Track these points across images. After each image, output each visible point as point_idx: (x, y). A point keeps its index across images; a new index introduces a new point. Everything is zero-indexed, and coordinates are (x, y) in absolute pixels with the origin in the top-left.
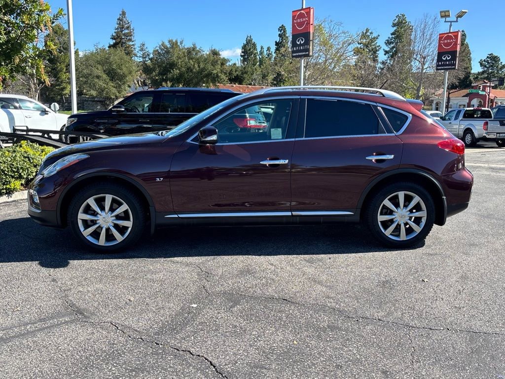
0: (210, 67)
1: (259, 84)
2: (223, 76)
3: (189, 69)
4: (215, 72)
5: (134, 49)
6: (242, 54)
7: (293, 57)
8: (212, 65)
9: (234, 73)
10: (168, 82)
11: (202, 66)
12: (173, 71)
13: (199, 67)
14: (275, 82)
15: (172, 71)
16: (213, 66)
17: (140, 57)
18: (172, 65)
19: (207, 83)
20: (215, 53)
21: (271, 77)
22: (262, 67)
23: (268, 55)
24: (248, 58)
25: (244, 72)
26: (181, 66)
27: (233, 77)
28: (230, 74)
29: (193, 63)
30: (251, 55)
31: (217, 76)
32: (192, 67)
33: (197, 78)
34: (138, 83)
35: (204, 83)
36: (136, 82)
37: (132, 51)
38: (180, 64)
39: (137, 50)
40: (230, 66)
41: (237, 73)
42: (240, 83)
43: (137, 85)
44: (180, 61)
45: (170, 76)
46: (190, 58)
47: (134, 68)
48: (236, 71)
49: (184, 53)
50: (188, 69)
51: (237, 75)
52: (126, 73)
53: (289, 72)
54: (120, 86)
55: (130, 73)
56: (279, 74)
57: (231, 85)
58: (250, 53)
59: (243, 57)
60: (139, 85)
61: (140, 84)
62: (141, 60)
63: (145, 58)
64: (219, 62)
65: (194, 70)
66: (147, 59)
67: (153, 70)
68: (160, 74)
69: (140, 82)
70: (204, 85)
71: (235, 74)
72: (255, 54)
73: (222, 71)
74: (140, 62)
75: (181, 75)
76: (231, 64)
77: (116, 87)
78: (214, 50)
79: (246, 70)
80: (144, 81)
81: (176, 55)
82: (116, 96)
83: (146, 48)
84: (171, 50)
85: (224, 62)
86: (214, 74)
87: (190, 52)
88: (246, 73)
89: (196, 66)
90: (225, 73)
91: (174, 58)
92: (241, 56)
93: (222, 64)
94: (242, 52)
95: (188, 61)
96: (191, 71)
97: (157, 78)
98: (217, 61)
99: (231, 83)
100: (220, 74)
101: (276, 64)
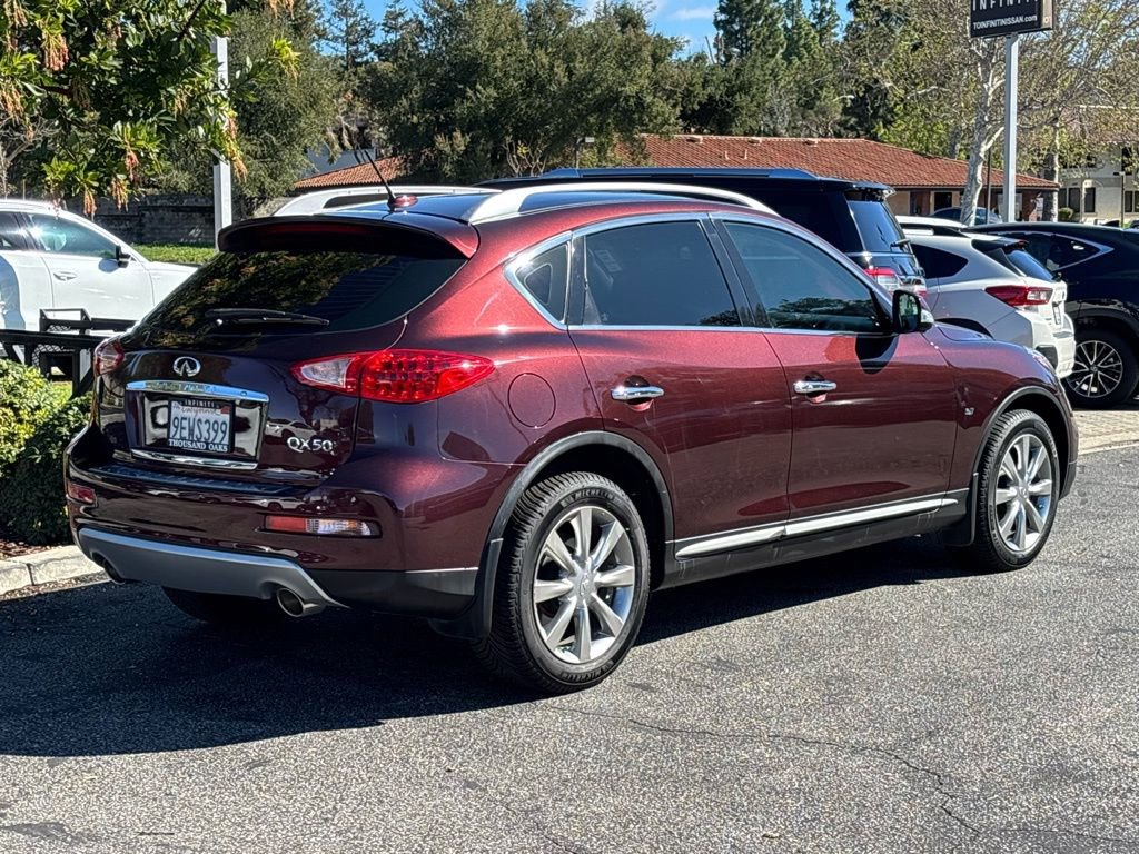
0: (609, 72)
1: (793, 129)
2: (662, 107)
3: (533, 84)
4: (630, 89)
5: (318, 11)
6: (722, 17)
7: (976, 33)
8: (621, 64)
9: (698, 89)
10: (458, 134)
11: (581, 67)
12: (476, 91)
13: (570, 77)
14: (853, 120)
15: (470, 93)
16: (625, 69)
17: (335, 39)
18: (470, 71)
19: (600, 131)
20: (629, 20)
21: (835, 103)
22: (796, 62)
23: (820, 17)
24: (742, 30)
25: (739, 87)
26: (505, 74)
27: (697, 107)
28: (688, 94)
29: (545, 61)
30: (757, 19)
31: (640, 104)
32: (544, 74)
33: (563, 115)
34: (340, 138)
35: (589, 135)
36: (333, 136)
37: (309, 18)
38: (499, 63)
39: (327, 16)
40: (681, 65)
41: (710, 89)
42: (723, 127)
43: (337, 146)
44: (499, 52)
45: (461, 109)
46: (537, 43)
47: (327, 85)
48: (705, 85)
49: (513, 24)
50: (530, 82)
51: (711, 97)
52: (300, 101)
53: (908, 79)
54: (274, 153)
55: (314, 101)
56: (872, 90)
57: (688, 136)
58: (751, 11)
59: (724, 28)
60: (342, 146)
61: (347, 143)
62: (342, 49)
63: (354, 44)
64: (646, 54)
65: (553, 88)
66: (361, 48)
67: (402, 89)
68: (426, 104)
69: (345, 137)
70: (590, 140)
71: (702, 95)
72: (771, 16)
73: (656, 86)
74: (336, 58)
75: (504, 105)
76: (684, 58)
77: (263, 157)
78: (623, 7)
79: (744, 78)
80: (362, 129)
81: (485, 32)
82: (262, 190)
83: (360, 6)
84: (467, 16)
85: (660, 49)
86: (627, 99)
87: (536, 20)
88: (744, 89)
89: (560, 70)
90: (670, 95)
91: (480, 45)
92: (717, 24)
93: (657, 59)
94: (722, 10)
95: (527, 51)
96: (542, 89)
97: (415, 119)
98: (637, 50)
99: (686, 130)
100: (649, 99)
101: (860, 53)
